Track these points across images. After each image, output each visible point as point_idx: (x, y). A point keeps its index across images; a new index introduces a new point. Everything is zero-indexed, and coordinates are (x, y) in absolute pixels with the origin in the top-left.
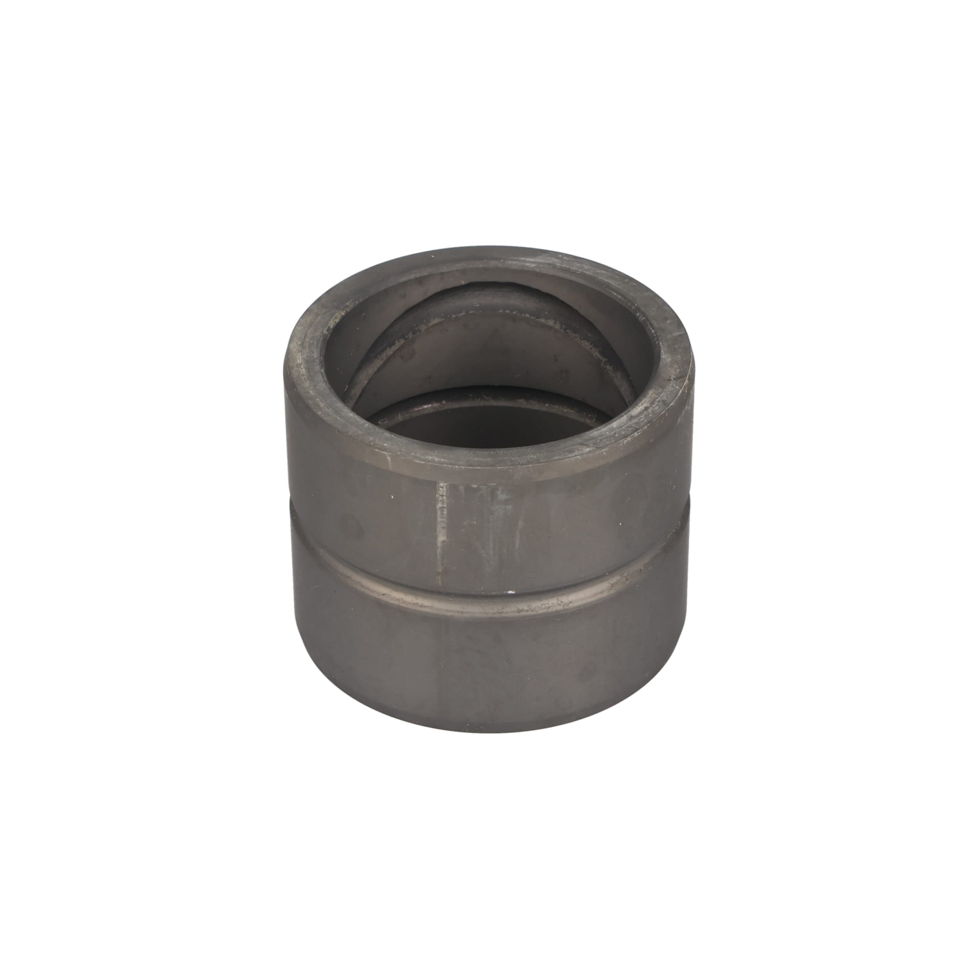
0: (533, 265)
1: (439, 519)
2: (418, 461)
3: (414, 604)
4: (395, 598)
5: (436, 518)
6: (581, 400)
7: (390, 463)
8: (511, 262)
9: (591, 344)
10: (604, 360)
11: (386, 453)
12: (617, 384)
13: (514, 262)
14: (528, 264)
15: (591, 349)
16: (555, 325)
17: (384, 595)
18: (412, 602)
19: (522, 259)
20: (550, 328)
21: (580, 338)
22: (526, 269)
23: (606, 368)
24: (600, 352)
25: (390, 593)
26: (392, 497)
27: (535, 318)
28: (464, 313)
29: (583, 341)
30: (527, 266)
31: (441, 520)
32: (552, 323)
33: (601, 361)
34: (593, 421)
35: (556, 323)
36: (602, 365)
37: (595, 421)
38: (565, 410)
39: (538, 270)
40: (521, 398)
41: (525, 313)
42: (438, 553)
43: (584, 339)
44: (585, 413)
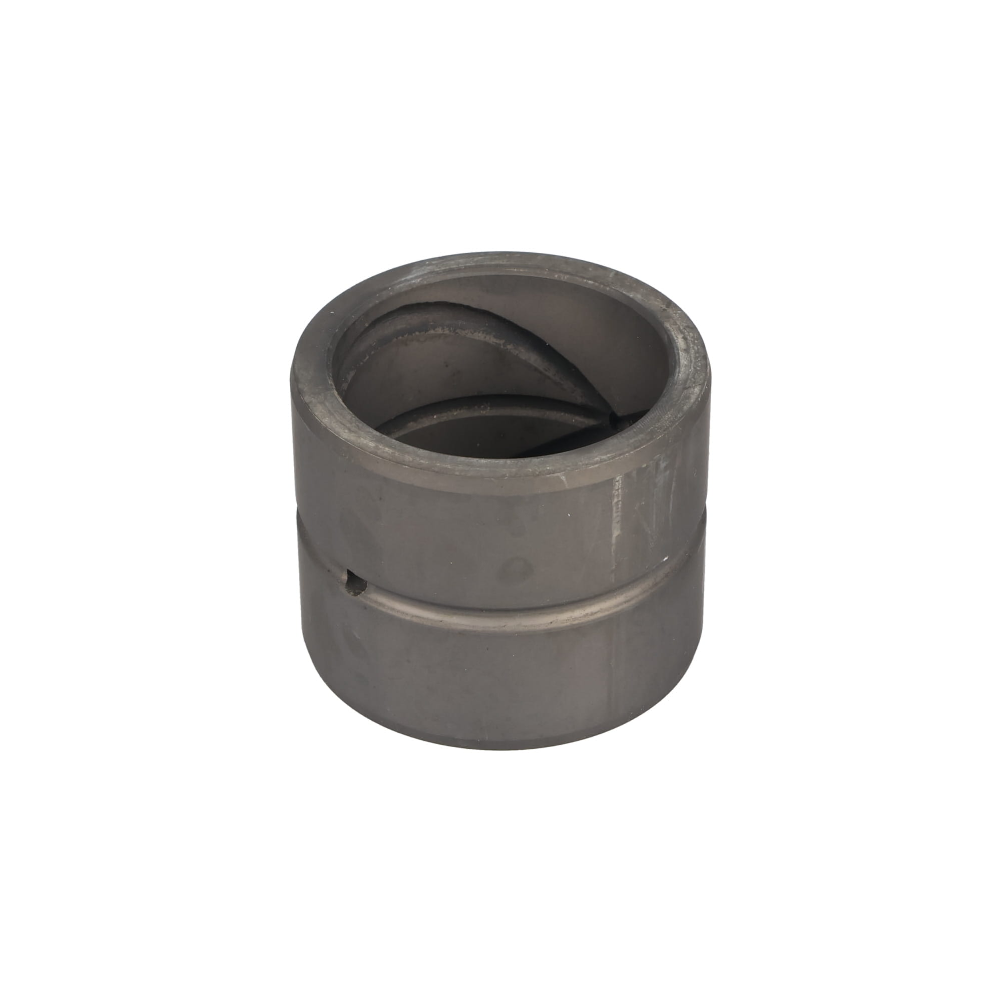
0: (419, 280)
1: (615, 515)
2: (592, 467)
3: (585, 616)
4: (564, 620)
5: (611, 516)
6: (476, 394)
7: (566, 483)
8: (398, 287)
9: (483, 333)
10: (502, 342)
11: (559, 474)
12: (524, 359)
13: (401, 285)
14: (414, 281)
15: (485, 337)
16: (444, 331)
17: (551, 623)
18: (581, 615)
19: (403, 279)
20: (440, 336)
21: (471, 332)
22: (415, 286)
23: (507, 349)
24: (495, 337)
25: (557, 618)
26: (569, 515)
27: (424, 333)
28: (368, 357)
29: (475, 334)
30: (414, 283)
31: (616, 515)
32: (440, 330)
33: (500, 345)
34: (488, 410)
35: (443, 329)
36: (502, 347)
37: (490, 409)
38: (455, 414)
39: (425, 283)
40: (410, 422)
41: (414, 332)
42: (612, 551)
43: (475, 332)
44: (476, 407)
